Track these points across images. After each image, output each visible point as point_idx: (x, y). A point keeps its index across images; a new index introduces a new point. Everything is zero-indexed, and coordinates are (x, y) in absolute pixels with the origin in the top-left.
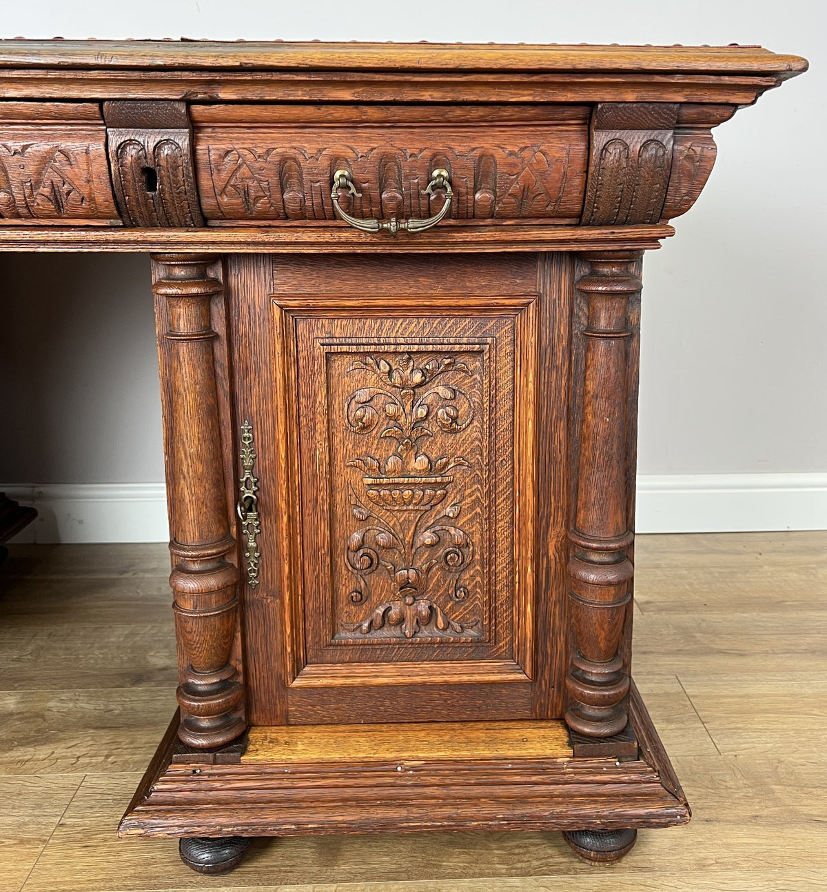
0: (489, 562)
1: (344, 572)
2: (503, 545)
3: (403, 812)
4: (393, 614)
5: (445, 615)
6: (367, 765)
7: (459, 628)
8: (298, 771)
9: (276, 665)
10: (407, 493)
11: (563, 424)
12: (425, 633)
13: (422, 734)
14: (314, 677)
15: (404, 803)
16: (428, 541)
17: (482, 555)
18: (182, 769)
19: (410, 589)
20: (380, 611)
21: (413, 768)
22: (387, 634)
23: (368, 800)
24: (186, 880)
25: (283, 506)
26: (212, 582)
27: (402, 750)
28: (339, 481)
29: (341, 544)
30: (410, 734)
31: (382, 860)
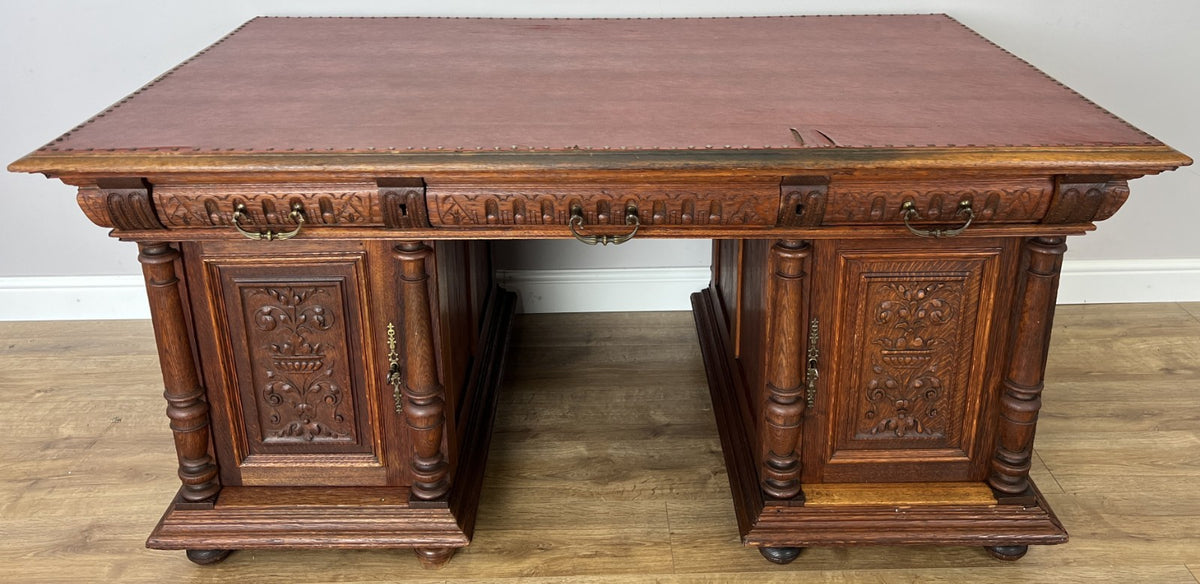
0: (951, 397)
1: (865, 401)
2: (961, 386)
3: (904, 535)
4: (893, 424)
5: (922, 425)
6: (878, 508)
7: (930, 432)
8: (839, 510)
9: (819, 451)
10: (908, 359)
11: (1007, 321)
12: (909, 435)
13: (904, 490)
14: (840, 458)
15: (902, 529)
16: (917, 385)
17: (949, 393)
18: (772, 510)
19: (904, 411)
20: (884, 422)
21: (903, 510)
22: (888, 435)
23: (882, 528)
24: (767, 566)
25: (834, 366)
26: (792, 410)
27: (896, 500)
28: (867, 352)
29: (864, 386)
30: (898, 490)
31: (875, 557)
